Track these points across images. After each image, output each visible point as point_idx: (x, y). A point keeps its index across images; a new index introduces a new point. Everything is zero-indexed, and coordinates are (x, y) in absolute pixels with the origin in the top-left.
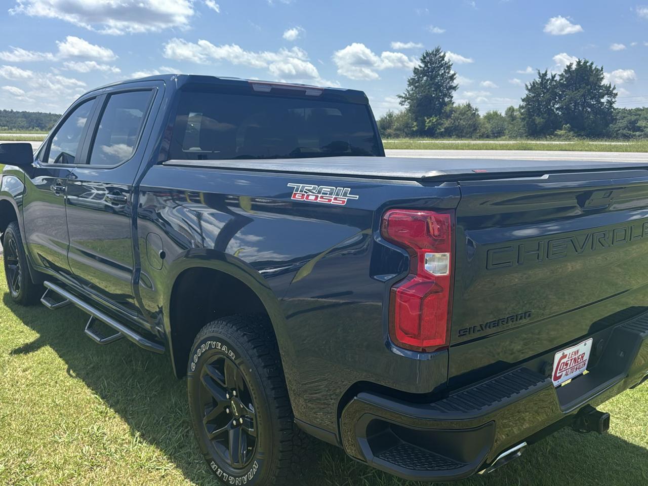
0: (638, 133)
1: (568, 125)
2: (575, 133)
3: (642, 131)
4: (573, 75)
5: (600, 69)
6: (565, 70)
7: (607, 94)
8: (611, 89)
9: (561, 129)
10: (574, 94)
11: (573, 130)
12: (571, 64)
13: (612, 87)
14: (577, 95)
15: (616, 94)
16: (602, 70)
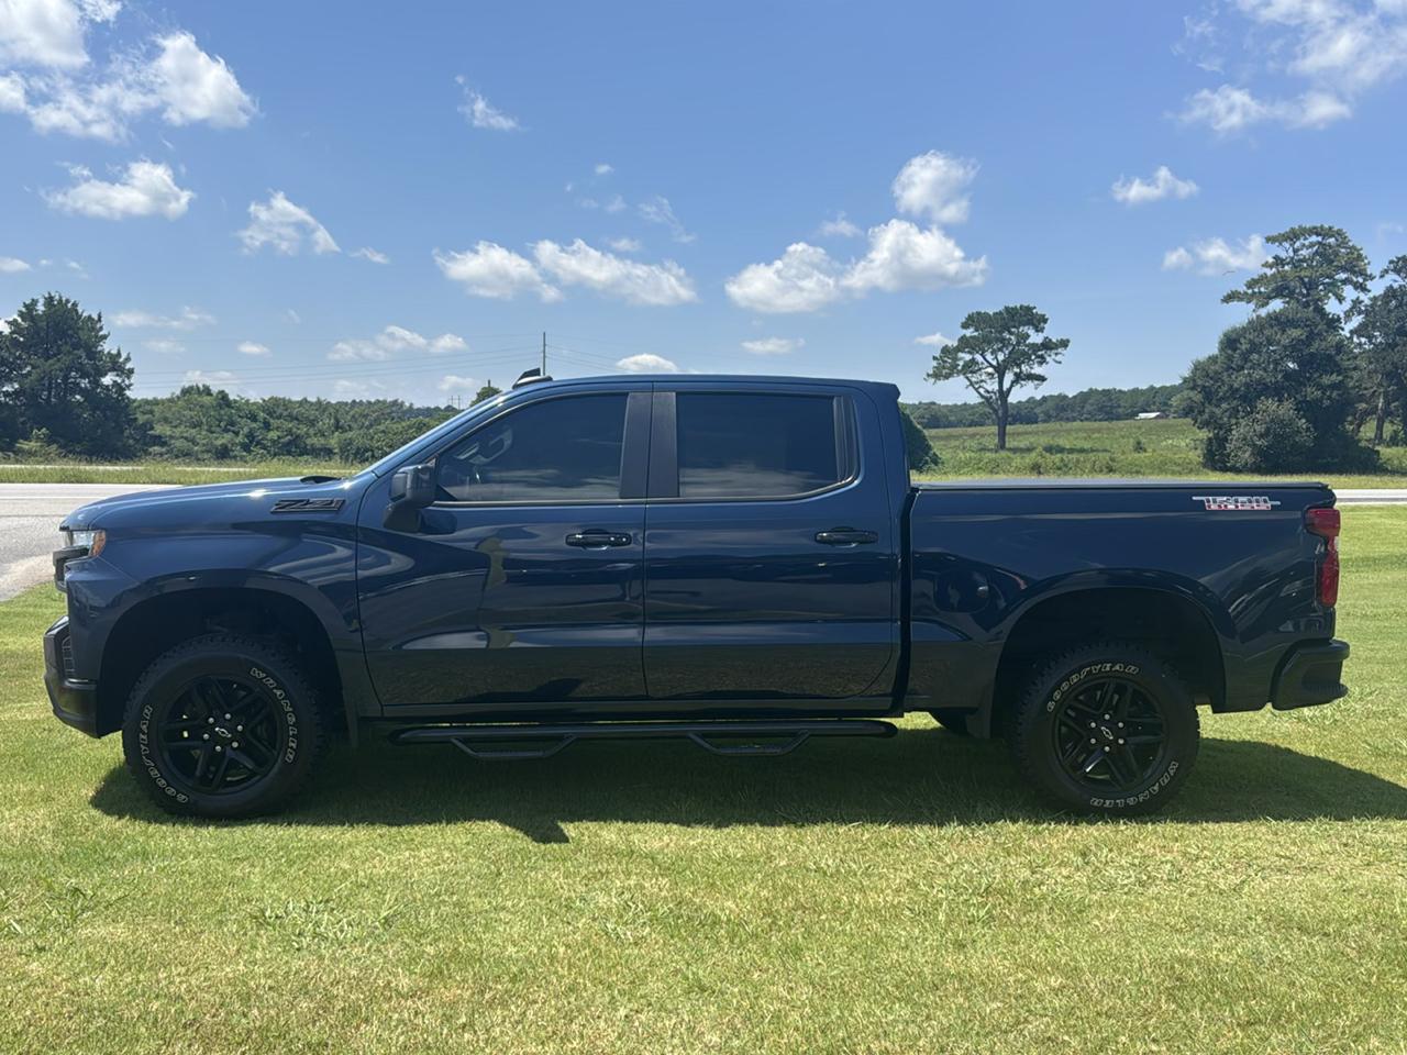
0: (157, 449)
1: (44, 430)
2: (60, 447)
3: (163, 444)
4: (40, 324)
5: (96, 318)
6: (20, 311)
7: (113, 369)
8: (121, 360)
9: (27, 439)
10: (51, 365)
11: (54, 442)
12: (34, 302)
13: (124, 356)
14: (56, 367)
15: (131, 371)
16: (100, 320)
